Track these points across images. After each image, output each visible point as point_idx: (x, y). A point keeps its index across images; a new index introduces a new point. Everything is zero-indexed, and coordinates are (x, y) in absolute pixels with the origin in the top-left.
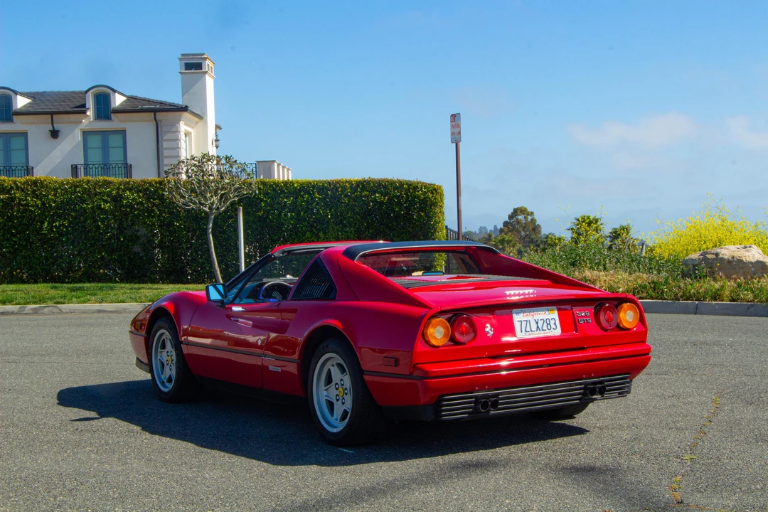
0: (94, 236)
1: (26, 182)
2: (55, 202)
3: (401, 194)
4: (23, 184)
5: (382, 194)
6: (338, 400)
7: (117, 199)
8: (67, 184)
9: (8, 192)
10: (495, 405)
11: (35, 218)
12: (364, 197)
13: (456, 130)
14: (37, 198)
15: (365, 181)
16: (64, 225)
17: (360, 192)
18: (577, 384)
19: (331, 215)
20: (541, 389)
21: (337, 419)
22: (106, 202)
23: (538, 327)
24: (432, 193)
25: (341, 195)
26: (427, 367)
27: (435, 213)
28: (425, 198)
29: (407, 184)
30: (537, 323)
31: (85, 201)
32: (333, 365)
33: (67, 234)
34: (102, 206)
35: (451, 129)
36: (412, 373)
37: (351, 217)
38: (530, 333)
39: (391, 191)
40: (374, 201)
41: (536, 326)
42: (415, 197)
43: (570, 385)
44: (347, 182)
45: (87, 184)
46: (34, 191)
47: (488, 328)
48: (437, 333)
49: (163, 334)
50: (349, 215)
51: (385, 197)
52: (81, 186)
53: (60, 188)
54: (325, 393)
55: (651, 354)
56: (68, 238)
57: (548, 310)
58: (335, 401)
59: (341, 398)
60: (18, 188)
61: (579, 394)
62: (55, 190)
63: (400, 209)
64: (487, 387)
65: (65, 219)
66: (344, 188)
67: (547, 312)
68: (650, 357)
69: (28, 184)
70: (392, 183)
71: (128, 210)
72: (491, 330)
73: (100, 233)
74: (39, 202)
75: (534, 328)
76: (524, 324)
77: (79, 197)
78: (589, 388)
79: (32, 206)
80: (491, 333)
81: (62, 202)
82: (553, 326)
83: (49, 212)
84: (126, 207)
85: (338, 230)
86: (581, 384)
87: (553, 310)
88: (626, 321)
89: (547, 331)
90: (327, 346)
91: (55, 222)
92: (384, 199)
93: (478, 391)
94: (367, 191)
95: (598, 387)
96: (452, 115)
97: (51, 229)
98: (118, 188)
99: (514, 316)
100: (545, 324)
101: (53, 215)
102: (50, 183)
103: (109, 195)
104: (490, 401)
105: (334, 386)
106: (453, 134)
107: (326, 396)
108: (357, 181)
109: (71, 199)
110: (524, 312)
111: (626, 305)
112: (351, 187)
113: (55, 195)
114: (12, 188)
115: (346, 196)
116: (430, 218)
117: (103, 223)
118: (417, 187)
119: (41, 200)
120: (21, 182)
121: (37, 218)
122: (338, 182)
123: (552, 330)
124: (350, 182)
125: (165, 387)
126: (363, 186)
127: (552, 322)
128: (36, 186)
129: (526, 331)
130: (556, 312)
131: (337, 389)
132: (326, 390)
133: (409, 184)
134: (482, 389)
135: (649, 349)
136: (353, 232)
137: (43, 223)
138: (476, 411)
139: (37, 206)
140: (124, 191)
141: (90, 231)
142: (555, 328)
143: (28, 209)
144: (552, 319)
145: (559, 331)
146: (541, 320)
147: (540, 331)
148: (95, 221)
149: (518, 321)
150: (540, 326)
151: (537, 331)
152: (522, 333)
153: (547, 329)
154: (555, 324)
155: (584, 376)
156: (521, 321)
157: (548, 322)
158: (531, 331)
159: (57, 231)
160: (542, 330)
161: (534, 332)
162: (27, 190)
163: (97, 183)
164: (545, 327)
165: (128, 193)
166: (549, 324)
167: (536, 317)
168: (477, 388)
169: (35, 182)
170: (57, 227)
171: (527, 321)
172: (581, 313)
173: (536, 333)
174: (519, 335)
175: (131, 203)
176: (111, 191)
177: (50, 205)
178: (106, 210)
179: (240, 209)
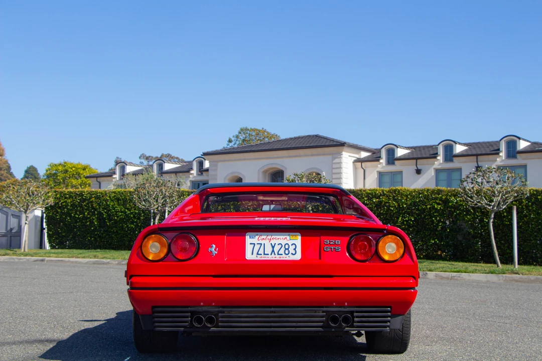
0: (430, 228)
1: (389, 191)
2: (406, 204)
4: (388, 192)
7: (446, 202)
8: (414, 192)
9: (378, 197)
11: (393, 215)
14: (396, 202)
16: (411, 220)
22: (438, 204)
23: (273, 251)
30: (273, 247)
31: (425, 203)
33: (413, 226)
34: (436, 207)
38: (263, 256)
41: (271, 249)
45: (427, 192)
46: (394, 197)
52: (423, 193)
53: (409, 194)
55: (417, 288)
56: (414, 229)
57: (290, 236)
60: (384, 195)
62: (407, 196)
64: (213, 304)
65: (412, 216)
67: (288, 237)
68: (417, 291)
69: (391, 192)
71: (453, 210)
72: (215, 250)
73: (434, 226)
74: (396, 204)
75: (268, 250)
76: (257, 247)
77: (421, 201)
78: (330, 316)
79: (392, 207)
80: (215, 253)
81: (411, 204)
82: (291, 250)
83: (403, 210)
84: (451, 207)
87: (296, 236)
89: (284, 255)
91: (405, 218)
95: (341, 317)
97: (403, 223)
98: (447, 195)
99: (247, 237)
100: (283, 249)
101: (405, 213)
102: (404, 191)
103: (441, 199)
104: (205, 317)
109: (415, 202)
111: (387, 237)
113: (406, 200)
114: (381, 195)
117: (436, 219)
119: (397, 202)
120: (386, 191)
121: (395, 215)
123: (290, 254)
128: (395, 193)
129: (258, 254)
135: (417, 284)
137: (398, 218)
139: (395, 207)
140: (450, 196)
141: (427, 225)
142: (294, 253)
143: (389, 209)
144: (292, 245)
145: (298, 257)
146: (279, 244)
147: (275, 254)
148: (431, 217)
149: (251, 244)
150: (276, 250)
151: (271, 254)
152: (252, 254)
153: (283, 254)
154: (295, 249)
155: (334, 304)
156: (254, 244)
157: (287, 247)
158: (264, 254)
159: (407, 224)
160: (278, 254)
161: (268, 254)
162: (390, 196)
163: (433, 192)
164: (282, 252)
165: (453, 198)
166: (288, 249)
167: (273, 242)
168: (202, 304)
169: (395, 191)
170: (406, 221)
171: (261, 244)
172: (330, 241)
173: (269, 256)
174: (249, 256)
175: (455, 205)
176: (441, 197)
177: (403, 206)
178: (439, 210)
179: (514, 207)
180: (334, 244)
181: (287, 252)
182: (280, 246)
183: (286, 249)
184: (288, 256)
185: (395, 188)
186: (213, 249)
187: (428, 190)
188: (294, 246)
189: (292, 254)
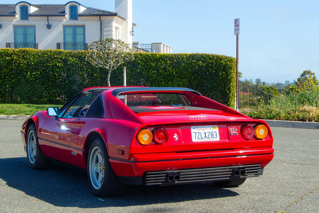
0: (53, 80)
1: (19, 51)
2: (33, 62)
3: (213, 62)
4: (18, 52)
5: (202, 61)
6: (100, 172)
7: (65, 61)
8: (40, 53)
9: (11, 56)
10: (178, 178)
11: (23, 70)
12: (193, 63)
13: (237, 28)
15: (194, 55)
16: (38, 74)
17: (191, 60)
18: (229, 169)
19: (176, 72)
20: (206, 171)
21: (99, 182)
22: (60, 62)
23: (206, 136)
24: (230, 62)
25: (181, 62)
26: (137, 156)
27: (231, 73)
28: (225, 64)
29: (216, 57)
30: (205, 134)
31: (49, 62)
32: (99, 153)
33: (39, 79)
34: (57, 65)
35: (235, 27)
36: (130, 159)
37: (186, 74)
38: (201, 139)
39: (207, 60)
40: (199, 66)
42: (221, 64)
43: (225, 169)
44: (184, 55)
45: (50, 53)
46: (23, 56)
47: (176, 136)
48: (145, 138)
49: (32, 133)
50: (185, 73)
51: (204, 63)
52: (47, 54)
53: (36, 54)
54: (95, 168)
55: (274, 153)
56: (40, 81)
58: (99, 172)
59: (102, 171)
60: (15, 54)
61: (230, 174)
62: (34, 55)
63: (212, 70)
64: (174, 168)
65: (39, 71)
66: (183, 58)
67: (212, 128)
68: (274, 155)
69: (21, 52)
70: (208, 56)
71: (71, 67)
72: (177, 137)
73: (56, 79)
74: (25, 62)
75: (203, 136)
76: (197, 134)
77: (46, 59)
78: (235, 171)
79: (22, 64)
80: (177, 139)
81: (37, 62)
83: (31, 67)
84: (70, 65)
85: (179, 81)
86: (231, 169)
87: (216, 127)
88: (259, 135)
89: (211, 138)
90: (95, 142)
91: (33, 72)
92: (204, 64)
93: (169, 170)
94: (195, 60)
95: (240, 171)
96: (235, 20)
97: (32, 76)
98: (66, 56)
99: (192, 129)
100: (210, 135)
101: (33, 69)
102: (31, 52)
103: (61, 59)
104: (175, 176)
105: (99, 164)
106: (235, 30)
107: (96, 169)
108: (190, 55)
109: (42, 60)
110: (198, 128)
111: (259, 126)
112: (187, 58)
113: (34, 58)
115: (184, 62)
116: (228, 76)
117: (58, 74)
118: (222, 58)
119: (26, 60)
120: (17, 51)
121: (24, 70)
122: (180, 55)
123: (214, 138)
124: (186, 55)
125: (33, 161)
126: (193, 57)
127: (214, 134)
128: (25, 53)
129: (198, 138)
130: (217, 128)
131: (100, 166)
132: (96, 166)
133: (218, 57)
134: (171, 168)
135: (273, 151)
136: (187, 82)
137: (27, 72)
138: (166, 181)
140: (69, 57)
141: (51, 78)
142: (216, 137)
143: (19, 65)
144: (214, 132)
146: (208, 132)
148: (54, 72)
149: (194, 133)
151: (205, 138)
152: (196, 139)
155: (234, 164)
156: (196, 133)
157: (212, 134)
158: (202, 138)
159: (34, 77)
160: (208, 138)
161: (203, 138)
162: (20, 55)
163: (55, 52)
165: (71, 58)
166: (213, 135)
167: (205, 131)
168: (168, 168)
169: (24, 51)
170: (34, 75)
171: (199, 133)
173: (204, 139)
174: (194, 140)
175: (72, 63)
176: (62, 57)
177: (31, 64)
178: (59, 67)
179: (124, 68)
181: (212, 137)
182: (209, 133)
183: (212, 135)
185: (23, 49)
187: (51, 51)
188: (215, 133)
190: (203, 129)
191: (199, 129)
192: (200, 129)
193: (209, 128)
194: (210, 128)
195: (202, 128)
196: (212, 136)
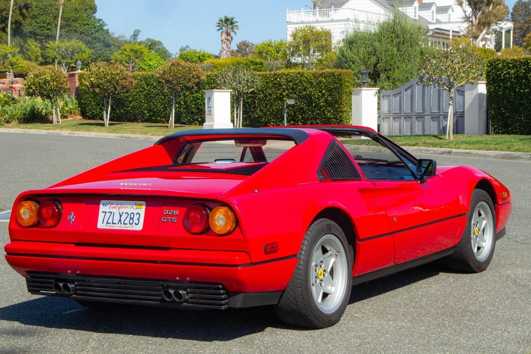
23: (120, 220)
30: (121, 216)
38: (111, 225)
41: (119, 218)
57: (136, 204)
67: (135, 207)
72: (73, 217)
75: (116, 220)
76: (108, 215)
80: (73, 220)
82: (136, 221)
87: (141, 205)
89: (129, 225)
99: (101, 206)
100: (129, 218)
104: (61, 284)
110: (112, 204)
123: (134, 224)
127: (136, 217)
129: (107, 223)
130: (144, 207)
142: (137, 223)
144: (137, 214)
145: (140, 227)
146: (126, 213)
147: (121, 224)
149: (103, 212)
150: (123, 219)
151: (118, 224)
152: (103, 223)
153: (128, 223)
154: (138, 219)
156: (106, 212)
157: (132, 216)
160: (124, 224)
161: (115, 224)
164: (127, 221)
166: (133, 219)
167: (121, 211)
168: (69, 271)
171: (111, 213)
172: (169, 212)
173: (116, 225)
174: (101, 225)
180: (172, 214)
181: (131, 222)
182: (127, 214)
183: (131, 218)
184: (132, 225)
186: (72, 217)
188: (138, 216)
189: (135, 224)
190: (119, 206)
191: (113, 206)
192: (115, 206)
193: (129, 206)
194: (131, 206)
195: (118, 204)
196: (131, 220)
